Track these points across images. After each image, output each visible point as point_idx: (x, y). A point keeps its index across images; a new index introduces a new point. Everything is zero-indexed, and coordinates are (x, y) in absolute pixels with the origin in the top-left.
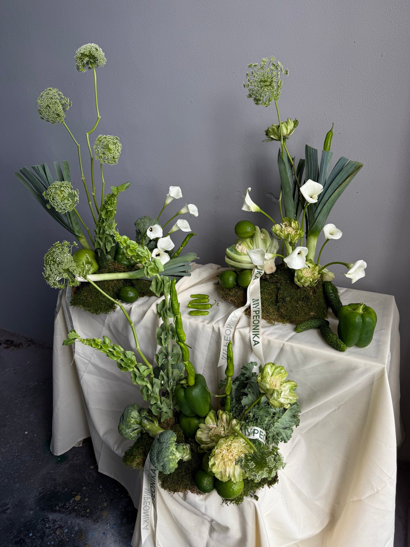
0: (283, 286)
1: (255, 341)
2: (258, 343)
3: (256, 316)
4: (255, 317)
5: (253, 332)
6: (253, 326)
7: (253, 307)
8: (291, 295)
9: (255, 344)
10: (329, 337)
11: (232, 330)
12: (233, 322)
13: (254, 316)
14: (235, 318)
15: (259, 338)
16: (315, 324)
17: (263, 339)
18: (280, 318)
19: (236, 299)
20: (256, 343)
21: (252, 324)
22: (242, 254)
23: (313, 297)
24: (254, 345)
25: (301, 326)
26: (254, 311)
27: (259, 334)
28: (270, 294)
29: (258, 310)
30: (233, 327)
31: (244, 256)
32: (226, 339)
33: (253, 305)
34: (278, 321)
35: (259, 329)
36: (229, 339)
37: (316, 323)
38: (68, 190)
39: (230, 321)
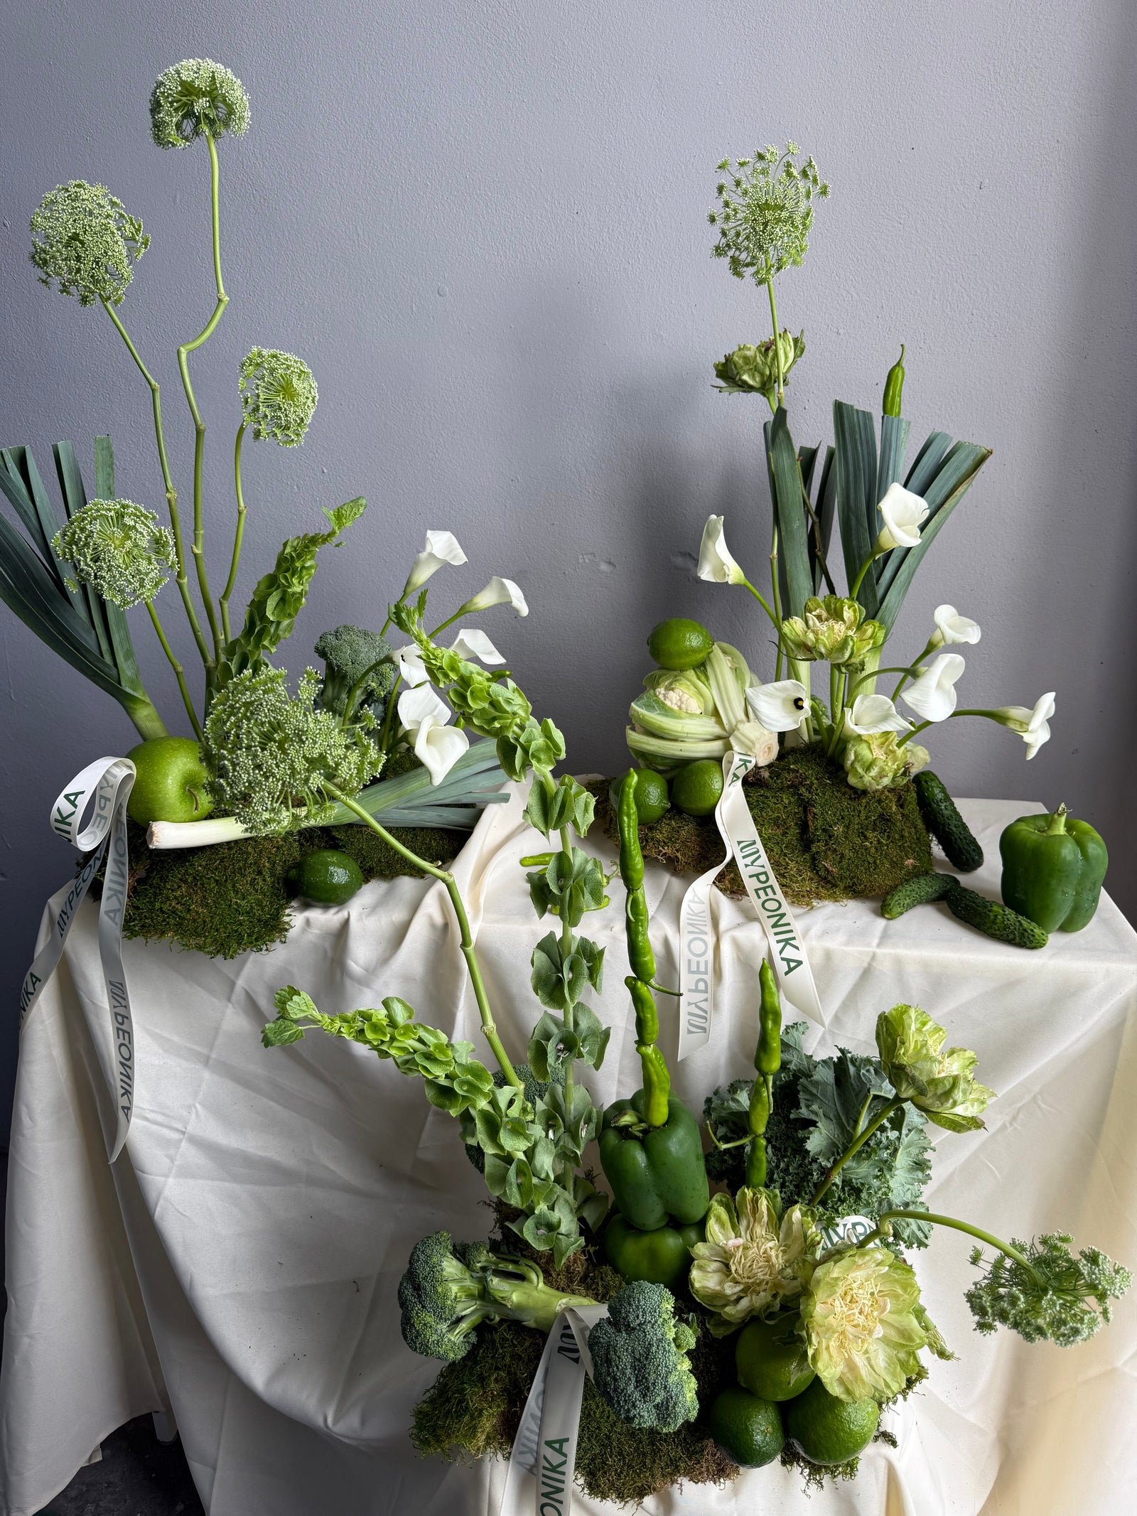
0: (817, 795)
1: (788, 961)
2: (799, 963)
3: (764, 889)
4: (761, 893)
5: (776, 934)
6: (769, 917)
7: (746, 866)
8: (843, 818)
9: (791, 970)
10: (991, 914)
11: (711, 940)
12: (696, 915)
13: (756, 891)
14: (696, 902)
15: (797, 948)
16: (930, 890)
17: (811, 952)
18: (822, 887)
19: (677, 851)
20: (792, 964)
21: (764, 913)
22: (683, 715)
23: (899, 817)
24: (786, 973)
25: (897, 898)
26: (750, 876)
27: (794, 938)
28: (776, 822)
29: (762, 870)
30: (709, 928)
31: (688, 721)
32: (694, 968)
33: (744, 857)
34: (819, 897)
36: (702, 969)
37: (931, 887)
38: (146, 525)
39: (688, 913)
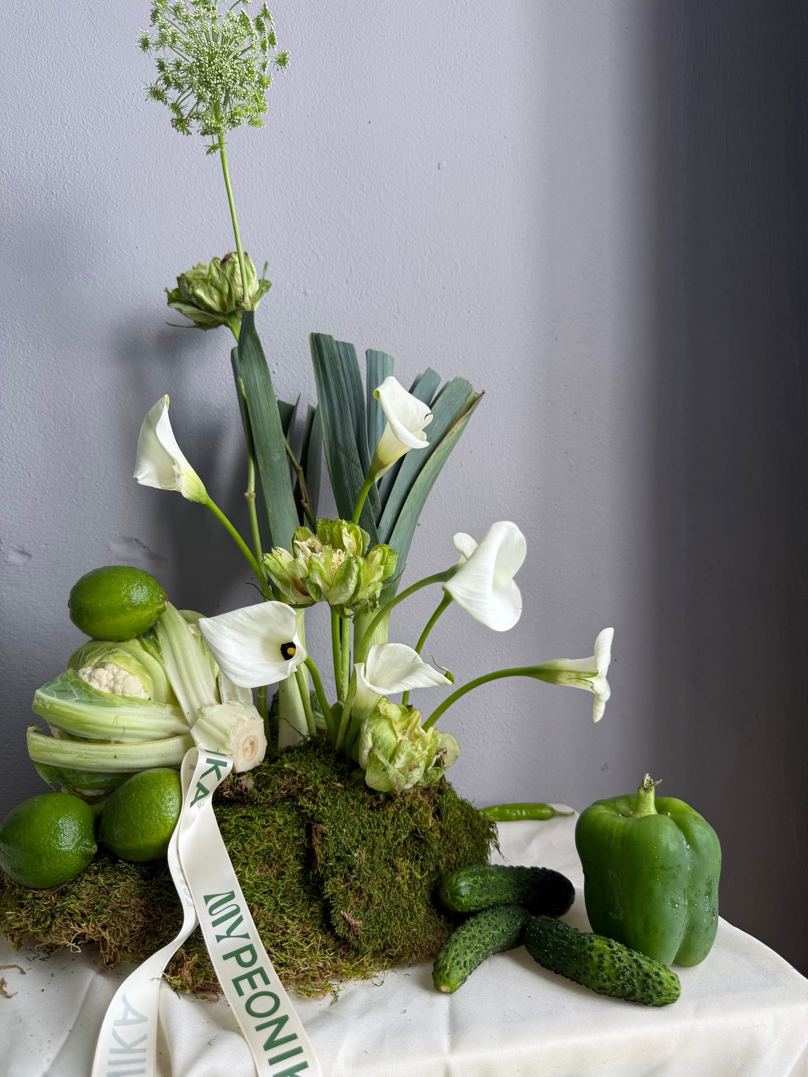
0: (325, 805)
3: (249, 976)
4: (245, 984)
5: (272, 1062)
6: (259, 1028)
7: (219, 938)
8: (364, 838)
12: (129, 1049)
13: (236, 982)
14: (132, 1022)
16: (496, 932)
18: (342, 957)
19: (104, 927)
21: (249, 1023)
22: (118, 701)
25: (453, 954)
26: (226, 957)
27: (305, 1065)
28: (267, 858)
29: (245, 942)
31: (126, 709)
33: (215, 924)
34: (338, 974)
35: (293, 1037)
37: (496, 927)
39: (113, 1051)
